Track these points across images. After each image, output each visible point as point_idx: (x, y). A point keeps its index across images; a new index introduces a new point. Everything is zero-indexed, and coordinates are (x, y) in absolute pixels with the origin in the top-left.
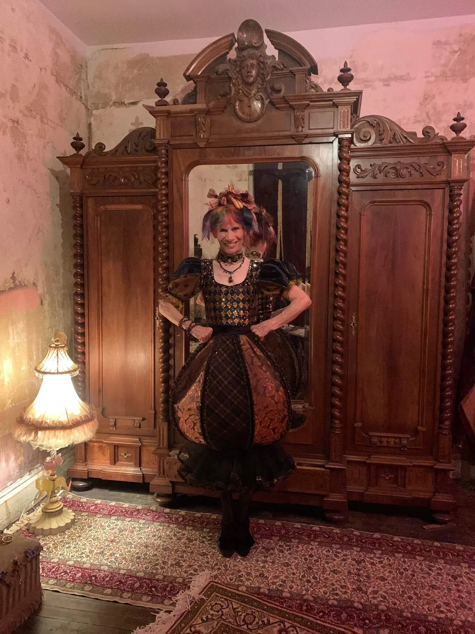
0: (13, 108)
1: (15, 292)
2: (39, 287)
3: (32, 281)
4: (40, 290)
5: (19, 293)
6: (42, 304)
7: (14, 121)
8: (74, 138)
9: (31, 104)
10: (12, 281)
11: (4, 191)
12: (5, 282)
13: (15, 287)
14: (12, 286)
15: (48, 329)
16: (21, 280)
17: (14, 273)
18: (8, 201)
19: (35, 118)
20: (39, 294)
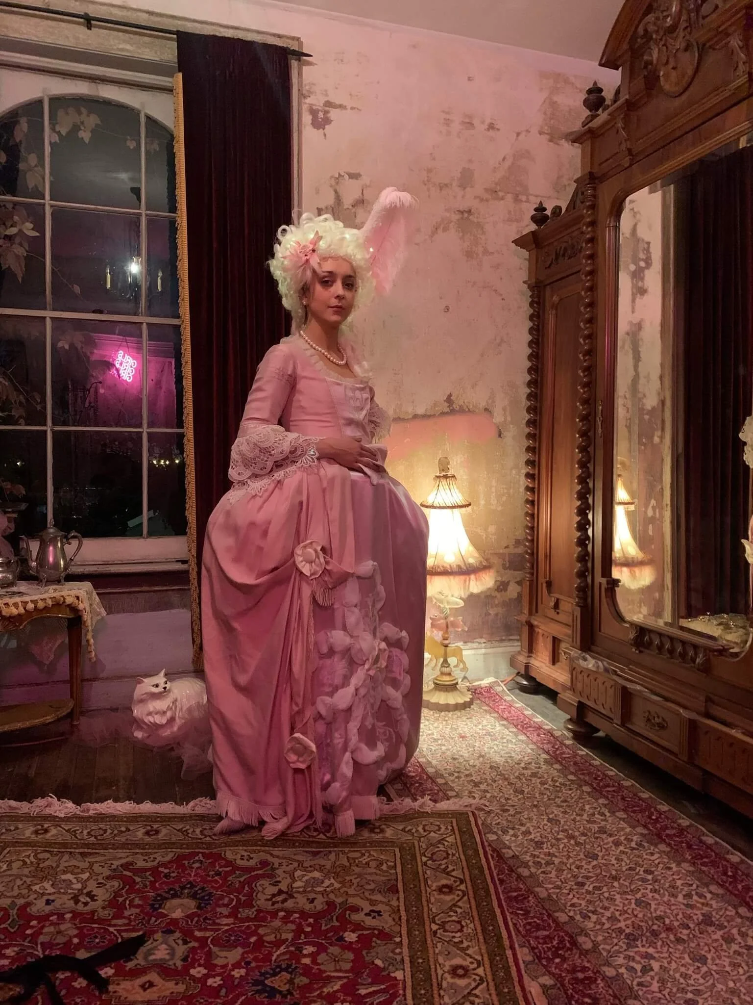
0: (463, 197)
1: (450, 418)
2: (495, 414)
3: (483, 404)
4: (498, 418)
5: (460, 421)
6: (500, 436)
7: (462, 212)
8: (536, 210)
9: (496, 184)
10: (446, 404)
11: (441, 298)
12: (435, 405)
13: (452, 412)
14: (446, 410)
15: (511, 469)
16: (462, 404)
17: (450, 395)
18: (447, 309)
19: (502, 199)
20: (495, 424)
